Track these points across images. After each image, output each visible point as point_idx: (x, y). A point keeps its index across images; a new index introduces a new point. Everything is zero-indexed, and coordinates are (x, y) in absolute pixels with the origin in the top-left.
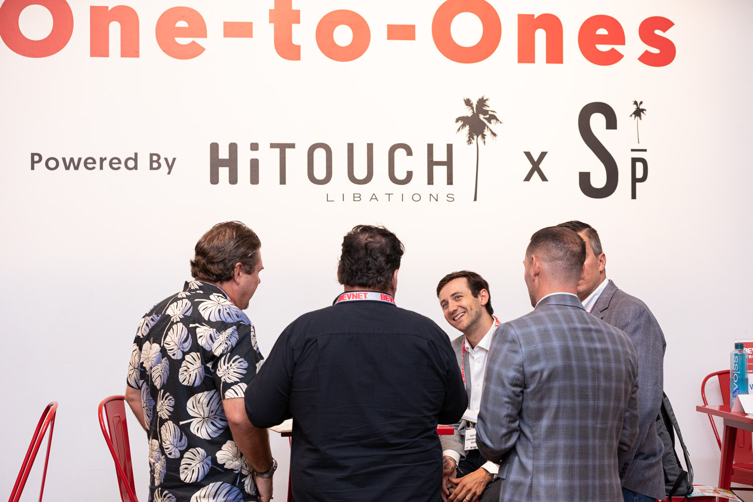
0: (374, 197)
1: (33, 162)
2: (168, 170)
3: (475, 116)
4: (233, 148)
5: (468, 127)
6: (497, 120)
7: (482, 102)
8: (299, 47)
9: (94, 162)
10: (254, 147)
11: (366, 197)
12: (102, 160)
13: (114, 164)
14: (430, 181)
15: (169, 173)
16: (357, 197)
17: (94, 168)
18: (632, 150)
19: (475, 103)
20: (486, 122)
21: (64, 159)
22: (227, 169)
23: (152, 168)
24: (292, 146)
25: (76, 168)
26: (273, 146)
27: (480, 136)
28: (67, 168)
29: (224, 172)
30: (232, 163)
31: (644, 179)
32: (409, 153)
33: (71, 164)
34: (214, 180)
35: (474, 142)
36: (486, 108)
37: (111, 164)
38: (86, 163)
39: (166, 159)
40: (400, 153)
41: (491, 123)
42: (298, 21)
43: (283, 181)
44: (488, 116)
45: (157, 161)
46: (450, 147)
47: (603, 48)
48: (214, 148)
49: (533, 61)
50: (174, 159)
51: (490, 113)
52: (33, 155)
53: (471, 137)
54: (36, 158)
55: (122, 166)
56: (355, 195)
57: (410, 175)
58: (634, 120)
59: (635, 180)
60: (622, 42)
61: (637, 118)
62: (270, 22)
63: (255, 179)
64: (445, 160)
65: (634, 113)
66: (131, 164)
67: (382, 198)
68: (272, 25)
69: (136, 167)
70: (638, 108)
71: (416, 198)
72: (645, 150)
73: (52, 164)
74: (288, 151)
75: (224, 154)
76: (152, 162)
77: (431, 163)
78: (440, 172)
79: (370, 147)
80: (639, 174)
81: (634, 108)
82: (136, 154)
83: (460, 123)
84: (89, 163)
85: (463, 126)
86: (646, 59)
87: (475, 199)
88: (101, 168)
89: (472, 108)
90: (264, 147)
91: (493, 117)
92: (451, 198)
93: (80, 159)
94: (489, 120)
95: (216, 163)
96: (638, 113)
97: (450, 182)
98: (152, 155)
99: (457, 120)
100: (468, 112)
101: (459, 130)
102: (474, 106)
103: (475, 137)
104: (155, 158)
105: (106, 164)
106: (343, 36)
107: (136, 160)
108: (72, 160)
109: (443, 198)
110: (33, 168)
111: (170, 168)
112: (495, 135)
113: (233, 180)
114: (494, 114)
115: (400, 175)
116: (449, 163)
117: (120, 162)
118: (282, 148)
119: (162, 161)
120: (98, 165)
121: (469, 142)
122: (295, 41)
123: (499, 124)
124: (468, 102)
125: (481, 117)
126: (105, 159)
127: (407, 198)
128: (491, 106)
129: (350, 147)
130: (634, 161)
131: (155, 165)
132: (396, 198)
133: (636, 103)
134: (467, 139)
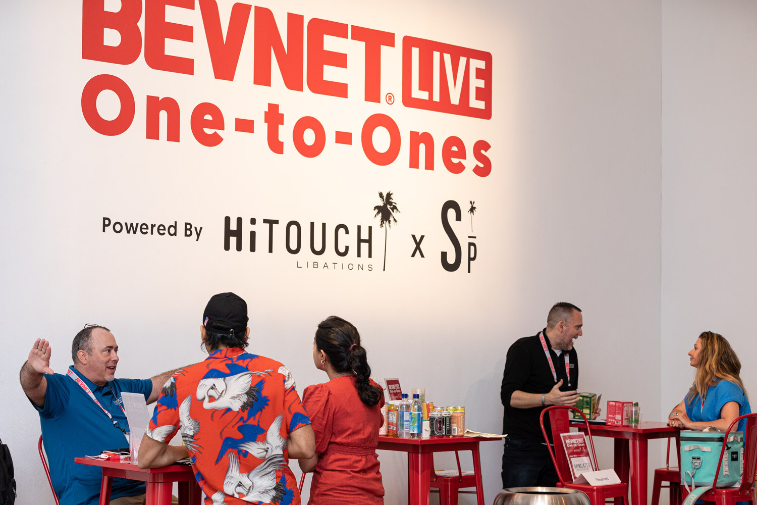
0: (326, 266)
1: (104, 226)
2: (197, 237)
3: (385, 205)
4: (239, 221)
5: (380, 215)
6: (397, 210)
7: (389, 195)
8: (283, 142)
9: (147, 228)
10: (253, 221)
11: (321, 265)
12: (153, 226)
13: (161, 229)
14: (359, 255)
15: (197, 240)
16: (316, 265)
17: (147, 233)
18: (469, 237)
19: (385, 195)
20: (391, 211)
21: (126, 224)
22: (235, 238)
23: (186, 235)
24: (277, 222)
25: (135, 232)
26: (265, 221)
27: (387, 221)
28: (128, 232)
29: (233, 240)
30: (238, 233)
31: (474, 259)
32: (347, 232)
33: (131, 229)
34: (227, 247)
35: (384, 225)
36: (391, 200)
37: (159, 229)
38: (141, 228)
39: (196, 228)
40: (342, 231)
41: (393, 212)
42: (282, 124)
43: (271, 251)
44: (392, 207)
45: (190, 230)
46: (370, 228)
47: (455, 161)
48: (227, 220)
49: (417, 167)
50: (201, 228)
51: (393, 204)
52: (105, 219)
53: (382, 222)
54: (107, 222)
55: (166, 232)
56: (315, 264)
57: (347, 248)
58: (469, 214)
59: (470, 259)
60: (464, 158)
61: (472, 213)
62: (265, 122)
63: (253, 249)
64: (368, 238)
65: (470, 210)
66: (172, 230)
67: (331, 266)
68: (267, 124)
69: (175, 234)
70: (472, 206)
71: (351, 267)
72: (475, 237)
73: (118, 228)
74: (274, 225)
75: (233, 226)
76: (186, 229)
77: (360, 241)
78: (365, 247)
79: (324, 225)
80: (472, 256)
81: (470, 206)
82: (176, 222)
83: (376, 211)
84: (143, 228)
85: (378, 213)
86: (477, 170)
87: (384, 270)
88: (152, 233)
89: (383, 200)
90: (259, 221)
91: (395, 208)
92: (370, 268)
93: (137, 224)
94: (393, 209)
95: (228, 233)
96: (472, 209)
97: (370, 256)
98: (186, 224)
99: (375, 209)
100: (381, 204)
101: (375, 216)
102: (385, 198)
103: (385, 222)
104: (188, 227)
105: (155, 229)
106: (309, 137)
107: (175, 227)
108: (132, 225)
109: (366, 268)
110: (104, 231)
111: (198, 235)
112: (395, 221)
113: (239, 248)
114: (396, 205)
115: (342, 249)
116: (369, 241)
117: (164, 229)
118: (271, 223)
119: (193, 230)
120: (149, 231)
121: (382, 225)
122: (281, 139)
123: (398, 213)
124: (381, 195)
125: (389, 207)
126: (155, 225)
127: (346, 266)
128: (395, 199)
129: (312, 224)
130: (470, 244)
131: (188, 233)
132: (338, 266)
133: (471, 202)
134: (380, 223)
